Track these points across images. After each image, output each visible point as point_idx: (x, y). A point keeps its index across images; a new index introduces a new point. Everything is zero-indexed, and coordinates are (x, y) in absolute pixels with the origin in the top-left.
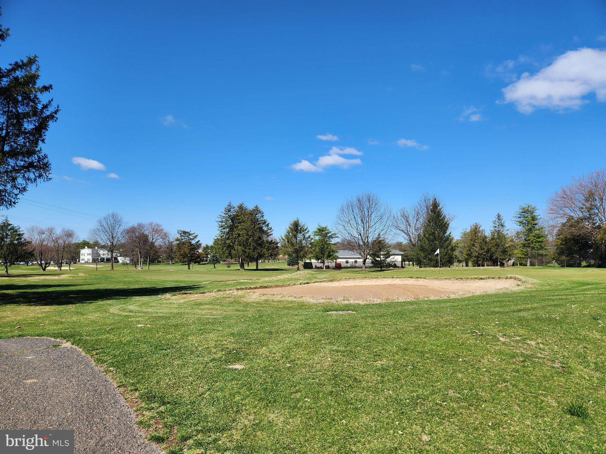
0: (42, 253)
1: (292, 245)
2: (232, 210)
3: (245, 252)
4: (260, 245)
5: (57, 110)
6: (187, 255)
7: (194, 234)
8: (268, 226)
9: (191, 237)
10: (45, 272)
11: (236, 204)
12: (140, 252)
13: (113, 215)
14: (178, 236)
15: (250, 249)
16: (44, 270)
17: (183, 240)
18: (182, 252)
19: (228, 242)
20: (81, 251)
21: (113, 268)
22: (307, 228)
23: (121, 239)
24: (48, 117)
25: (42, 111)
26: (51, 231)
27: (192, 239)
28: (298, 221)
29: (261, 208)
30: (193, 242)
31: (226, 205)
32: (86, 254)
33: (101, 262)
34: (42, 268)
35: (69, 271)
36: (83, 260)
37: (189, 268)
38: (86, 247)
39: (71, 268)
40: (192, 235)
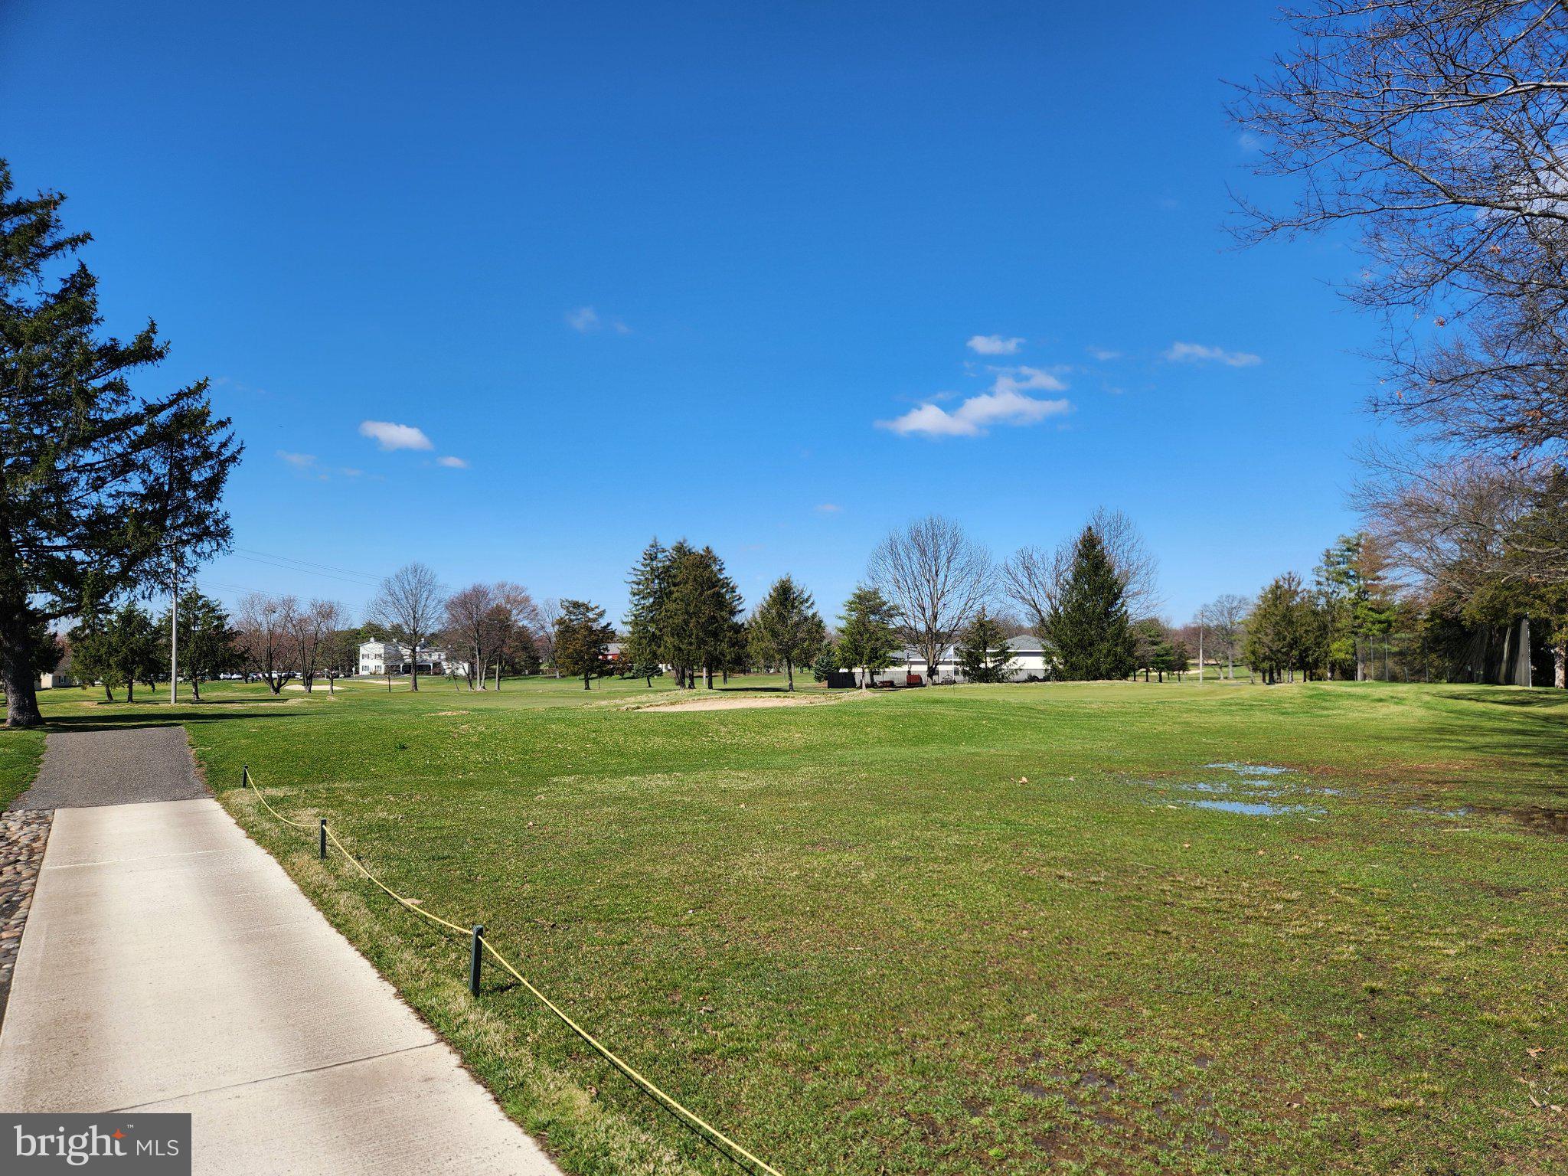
0: (271, 655)
1: (772, 636)
2: (660, 556)
3: (680, 649)
4: (715, 635)
5: (241, 448)
6: (583, 657)
7: (597, 607)
8: (734, 592)
9: (591, 615)
10: (278, 696)
11: (668, 543)
12: (479, 650)
13: (416, 570)
14: (563, 613)
15: (691, 644)
16: (277, 690)
17: (575, 623)
18: (570, 651)
19: (652, 628)
20: (361, 648)
21: (416, 686)
22: (810, 597)
23: (435, 621)
24: (227, 460)
25: (219, 453)
26: (289, 604)
27: (595, 620)
28: (788, 581)
29: (717, 552)
30: (595, 626)
31: (645, 546)
32: (371, 656)
33: (406, 673)
34: (273, 687)
35: (330, 692)
36: (366, 668)
37: (588, 688)
38: (372, 639)
39: (335, 688)
40: (593, 610)
